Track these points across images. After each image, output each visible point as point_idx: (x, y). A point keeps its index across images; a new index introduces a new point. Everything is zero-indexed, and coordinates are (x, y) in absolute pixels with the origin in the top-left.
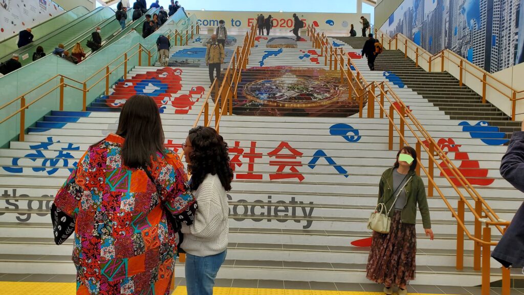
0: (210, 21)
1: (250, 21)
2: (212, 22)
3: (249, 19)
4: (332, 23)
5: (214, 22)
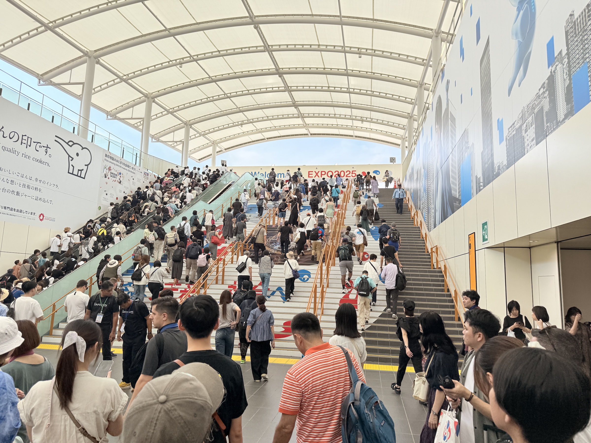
0: (278, 174)
1: (310, 173)
2: (279, 175)
3: (309, 172)
4: (378, 173)
5: (281, 174)
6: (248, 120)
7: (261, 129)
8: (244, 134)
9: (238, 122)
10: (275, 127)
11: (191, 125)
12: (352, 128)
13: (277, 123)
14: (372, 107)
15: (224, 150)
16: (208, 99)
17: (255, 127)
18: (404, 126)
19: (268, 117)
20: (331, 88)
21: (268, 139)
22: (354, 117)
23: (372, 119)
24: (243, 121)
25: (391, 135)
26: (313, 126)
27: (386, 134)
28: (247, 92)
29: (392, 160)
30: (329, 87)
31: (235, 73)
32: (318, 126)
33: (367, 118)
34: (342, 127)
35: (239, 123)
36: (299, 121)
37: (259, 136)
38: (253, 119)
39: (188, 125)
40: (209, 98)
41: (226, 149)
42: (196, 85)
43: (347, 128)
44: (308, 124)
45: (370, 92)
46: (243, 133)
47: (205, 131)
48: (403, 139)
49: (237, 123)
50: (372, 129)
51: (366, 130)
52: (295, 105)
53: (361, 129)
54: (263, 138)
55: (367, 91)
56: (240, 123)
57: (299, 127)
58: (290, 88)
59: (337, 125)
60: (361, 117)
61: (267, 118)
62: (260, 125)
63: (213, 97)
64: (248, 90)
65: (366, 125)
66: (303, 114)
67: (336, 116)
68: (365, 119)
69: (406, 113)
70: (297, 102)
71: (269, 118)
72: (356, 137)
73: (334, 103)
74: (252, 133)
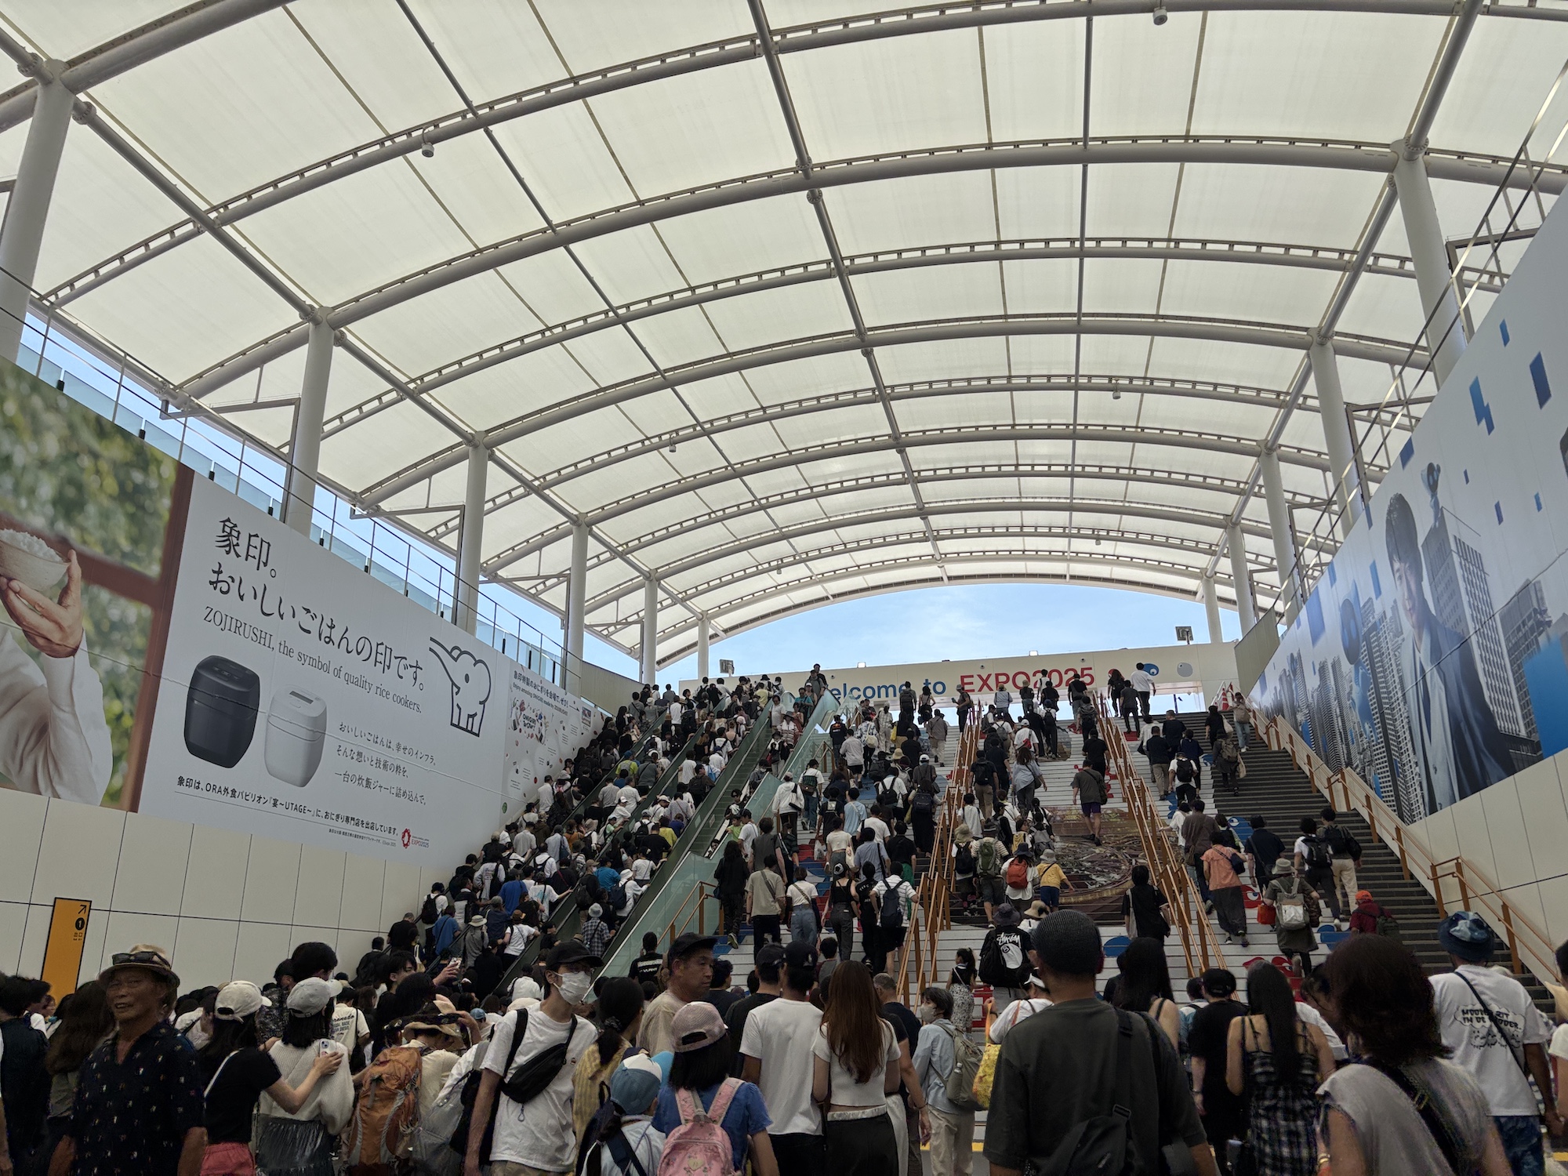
0: (879, 688)
2: (883, 691)
3: (963, 678)
4: (1153, 670)
5: (887, 688)
6: (794, 556)
7: (823, 574)
8: (777, 590)
9: (769, 563)
10: (859, 566)
11: (659, 580)
12: (1063, 557)
13: (862, 557)
14: (1127, 504)
15: (723, 633)
16: (713, 515)
17: (810, 570)
18: (1211, 546)
19: (845, 544)
20: (1021, 468)
21: (834, 596)
22: (1075, 531)
23: (1123, 533)
24: (782, 560)
25: (1172, 569)
26: (959, 558)
27: (1159, 567)
28: (809, 491)
29: (1184, 633)
30: (1017, 466)
31: (790, 452)
32: (971, 557)
33: (1108, 531)
34: (1037, 556)
35: (772, 564)
36: (926, 548)
37: (816, 591)
38: (807, 553)
39: (652, 579)
40: (714, 512)
41: (726, 631)
42: (693, 488)
43: (1050, 556)
44: (946, 555)
45: (1126, 471)
46: (776, 587)
47: (685, 592)
48: (1209, 578)
49: (767, 565)
50: (1118, 557)
51: (1104, 560)
52: (922, 512)
53: (1090, 558)
54: (824, 594)
55: (1118, 468)
56: (774, 564)
57: (921, 561)
58: (916, 474)
59: (1024, 551)
60: (1094, 530)
61: (842, 547)
62: (820, 566)
63: (724, 510)
64: (811, 488)
65: (1106, 547)
66: (938, 531)
67: (1026, 530)
68: (1104, 533)
69: (1218, 514)
70: (926, 506)
71: (848, 546)
72: (1073, 577)
73: (1024, 500)
74: (800, 584)
